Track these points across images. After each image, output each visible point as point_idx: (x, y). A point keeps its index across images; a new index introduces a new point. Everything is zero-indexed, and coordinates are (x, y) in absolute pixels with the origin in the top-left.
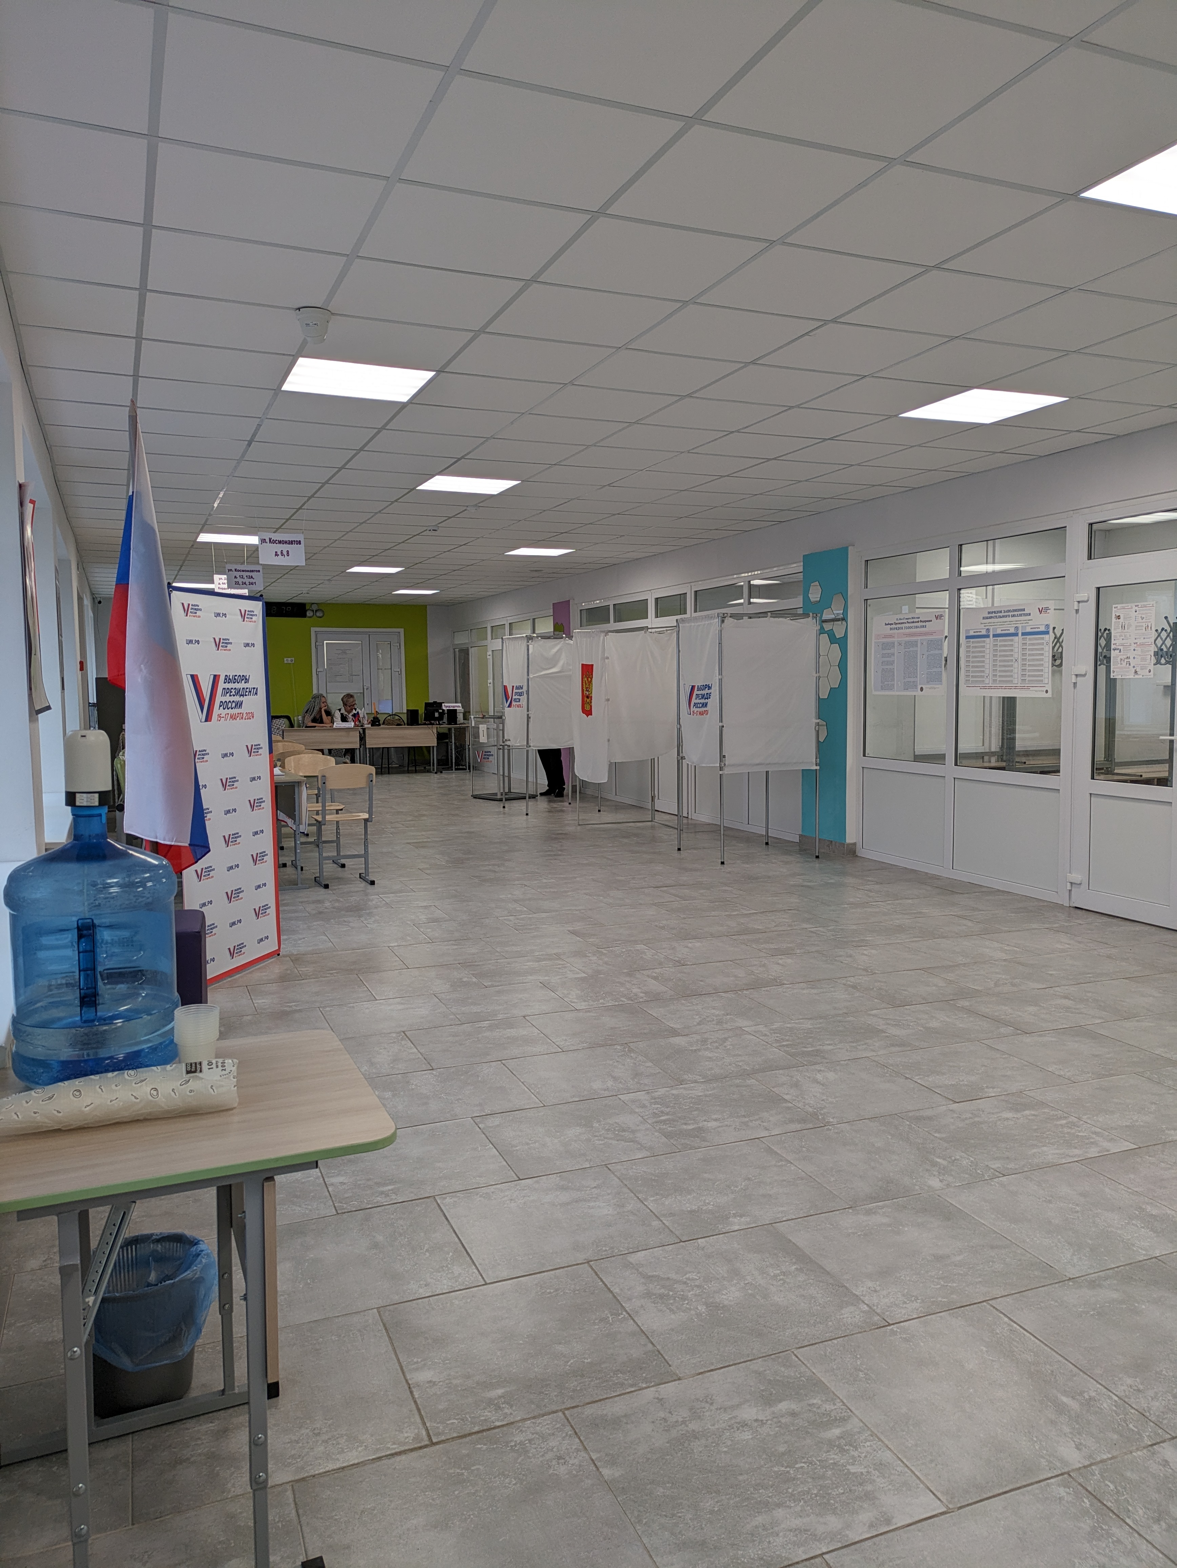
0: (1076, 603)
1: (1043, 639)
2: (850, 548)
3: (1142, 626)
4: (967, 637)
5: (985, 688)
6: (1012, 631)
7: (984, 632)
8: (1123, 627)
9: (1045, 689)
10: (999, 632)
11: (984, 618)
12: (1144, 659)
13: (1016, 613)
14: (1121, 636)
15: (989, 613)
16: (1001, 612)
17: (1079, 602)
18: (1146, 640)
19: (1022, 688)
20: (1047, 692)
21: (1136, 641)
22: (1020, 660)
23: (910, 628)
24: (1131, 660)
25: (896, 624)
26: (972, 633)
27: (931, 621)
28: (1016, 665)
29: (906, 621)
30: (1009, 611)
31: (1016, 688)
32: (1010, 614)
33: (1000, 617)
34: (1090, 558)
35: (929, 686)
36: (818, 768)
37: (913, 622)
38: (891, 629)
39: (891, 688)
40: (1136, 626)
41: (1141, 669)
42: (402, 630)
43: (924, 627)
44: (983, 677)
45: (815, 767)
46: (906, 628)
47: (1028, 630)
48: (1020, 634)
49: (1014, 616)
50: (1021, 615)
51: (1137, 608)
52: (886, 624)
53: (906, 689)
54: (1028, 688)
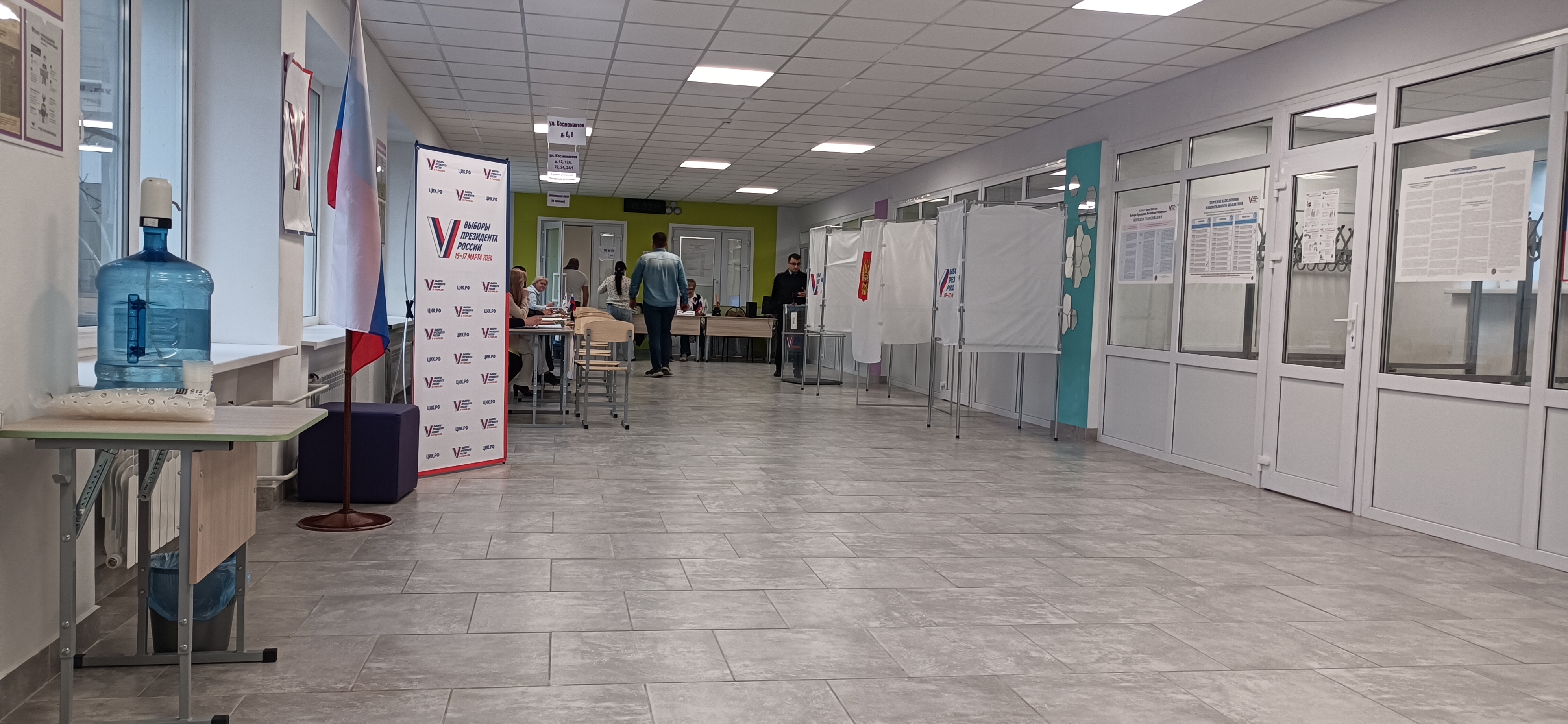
0: (1276, 191)
1: (1251, 227)
2: (1103, 143)
3: (1328, 212)
4: (1194, 227)
5: (1204, 275)
6: (1228, 219)
7: (1206, 222)
8: (1313, 214)
9: (1250, 276)
10: (1218, 221)
11: (1206, 208)
12: (1328, 245)
13: (1231, 202)
14: (1311, 222)
15: (1211, 203)
16: (1220, 202)
17: (1279, 190)
18: (1331, 226)
19: (1234, 275)
20: (1252, 278)
21: (1322, 227)
22: (1233, 248)
23: (1150, 218)
24: (1318, 246)
25: (1139, 215)
26: (1197, 223)
27: (1166, 211)
28: (1229, 253)
29: (1146, 212)
30: (1226, 200)
31: (1229, 275)
32: (1227, 203)
33: (1220, 207)
34: (1291, 147)
35: (1162, 275)
36: (1060, 353)
37: (1152, 213)
38: (1135, 220)
39: (1132, 277)
40: (1324, 213)
41: (1326, 254)
42: (752, 229)
43: (1161, 217)
44: (1203, 265)
45: (1057, 352)
46: (1147, 219)
47: (1241, 218)
48: (1234, 223)
49: (1229, 205)
50: (1235, 204)
51: (1324, 195)
52: (1131, 216)
53: (1143, 278)
54: (1237, 275)
